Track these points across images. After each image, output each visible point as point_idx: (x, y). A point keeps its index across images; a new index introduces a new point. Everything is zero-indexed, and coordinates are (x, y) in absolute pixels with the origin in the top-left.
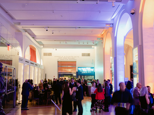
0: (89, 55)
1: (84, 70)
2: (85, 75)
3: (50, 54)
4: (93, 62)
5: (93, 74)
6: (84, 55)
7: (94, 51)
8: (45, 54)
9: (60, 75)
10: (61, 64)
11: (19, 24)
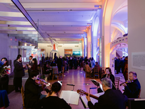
0: (78, 46)
1: (76, 53)
2: (76, 55)
3: (61, 46)
4: (79, 50)
5: (80, 54)
6: (75, 46)
7: (80, 45)
8: (59, 46)
9: (65, 55)
10: (66, 50)
11: (51, 37)
